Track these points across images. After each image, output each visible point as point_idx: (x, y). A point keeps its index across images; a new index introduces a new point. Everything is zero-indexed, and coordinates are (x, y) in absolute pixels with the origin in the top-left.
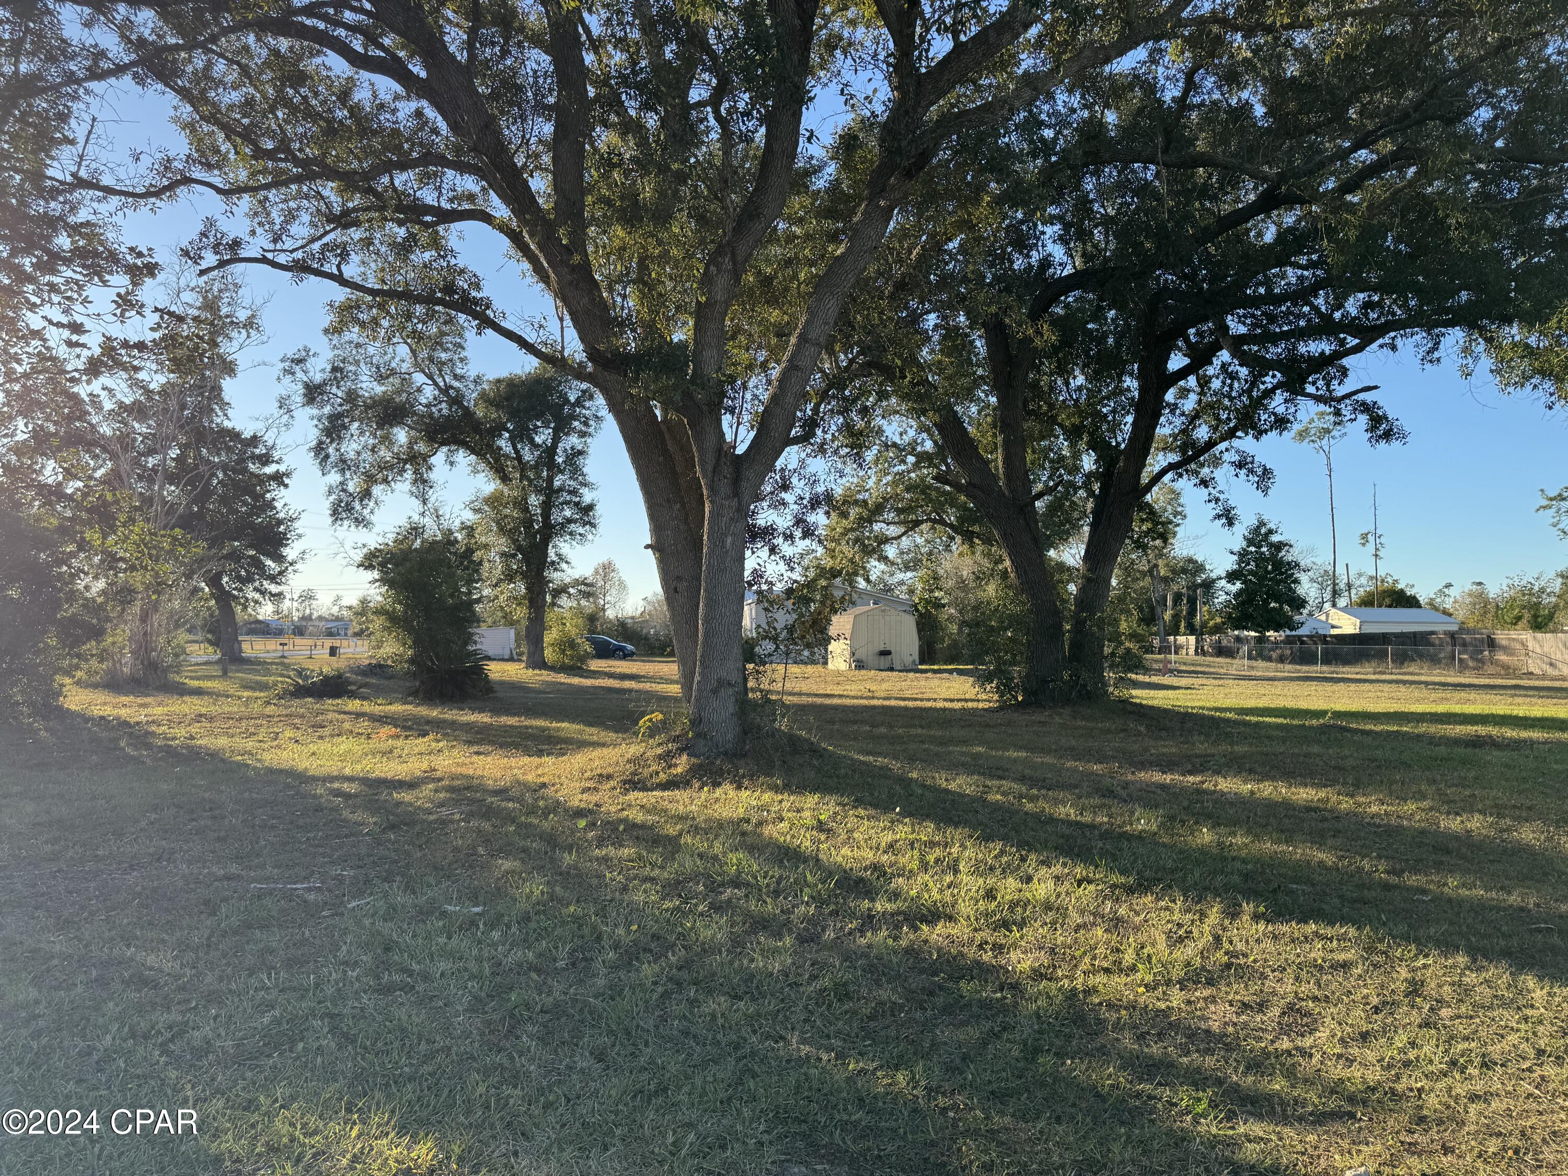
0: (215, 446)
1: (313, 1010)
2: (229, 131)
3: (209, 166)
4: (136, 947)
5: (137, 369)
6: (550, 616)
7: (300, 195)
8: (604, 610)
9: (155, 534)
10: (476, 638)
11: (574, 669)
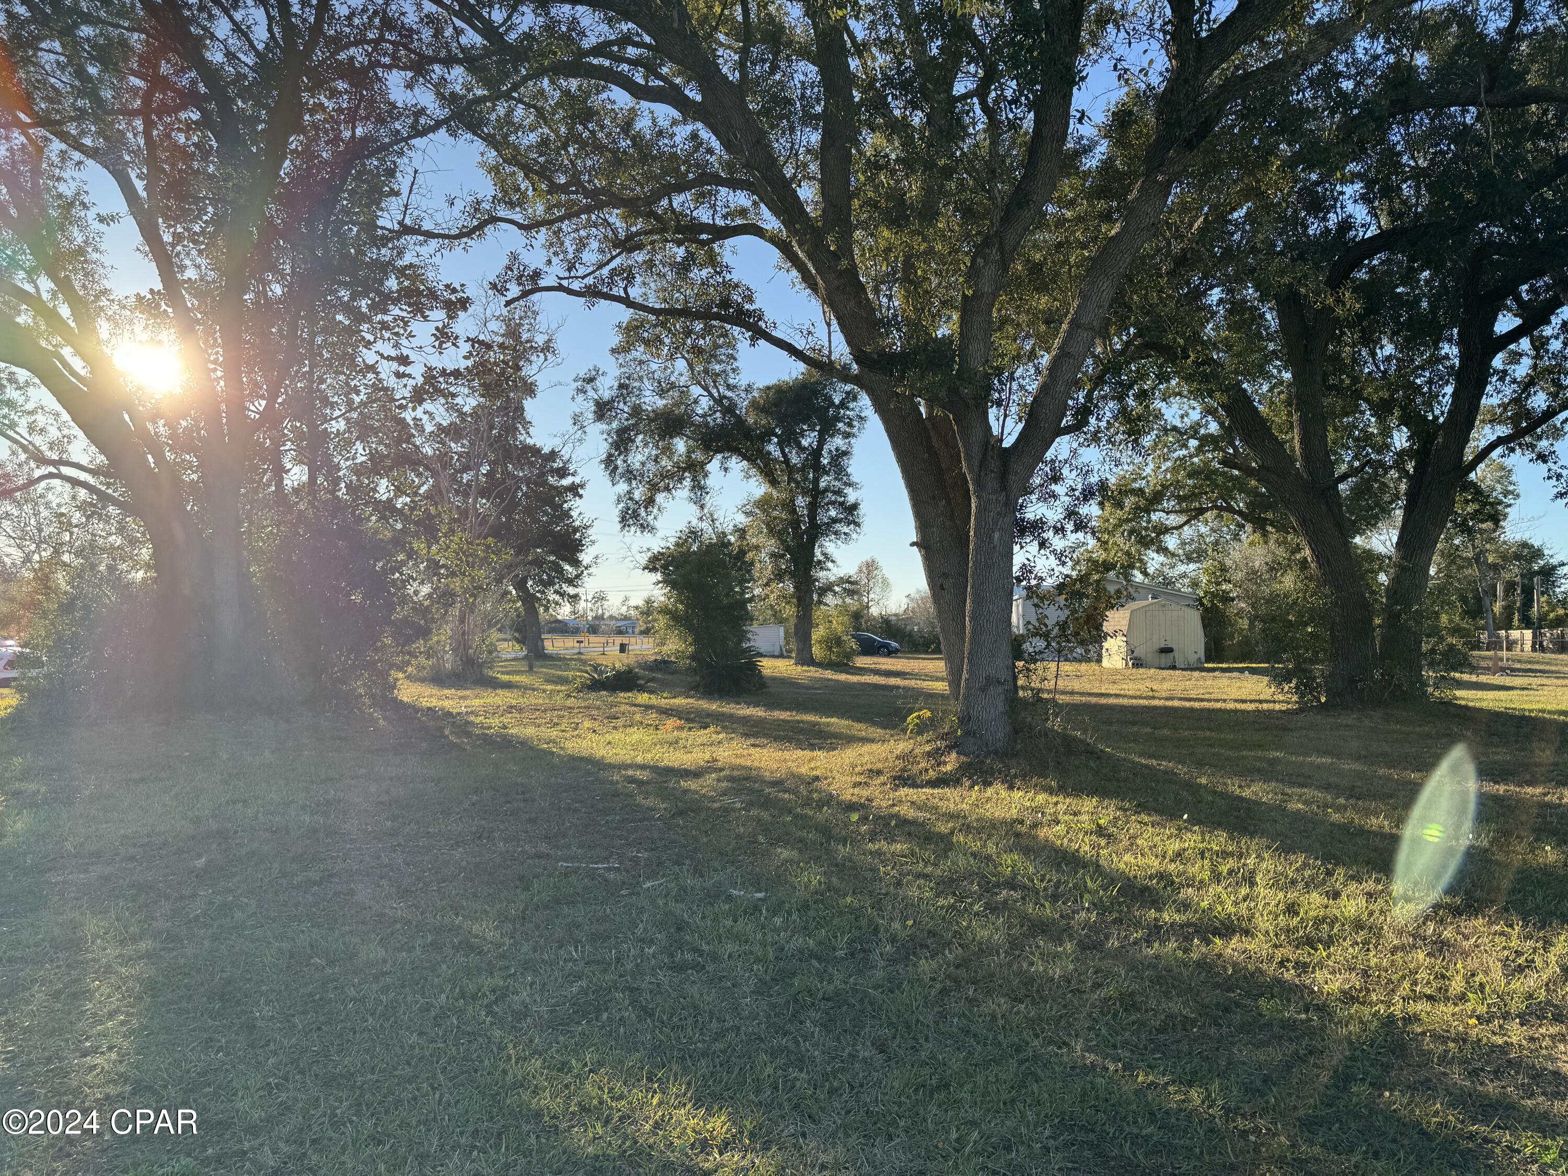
0: (519, 461)
1: (615, 982)
2: (528, 170)
3: (511, 205)
4: (463, 916)
5: (454, 396)
6: (818, 614)
7: (590, 224)
8: (868, 607)
9: (471, 543)
10: (750, 635)
11: (842, 665)
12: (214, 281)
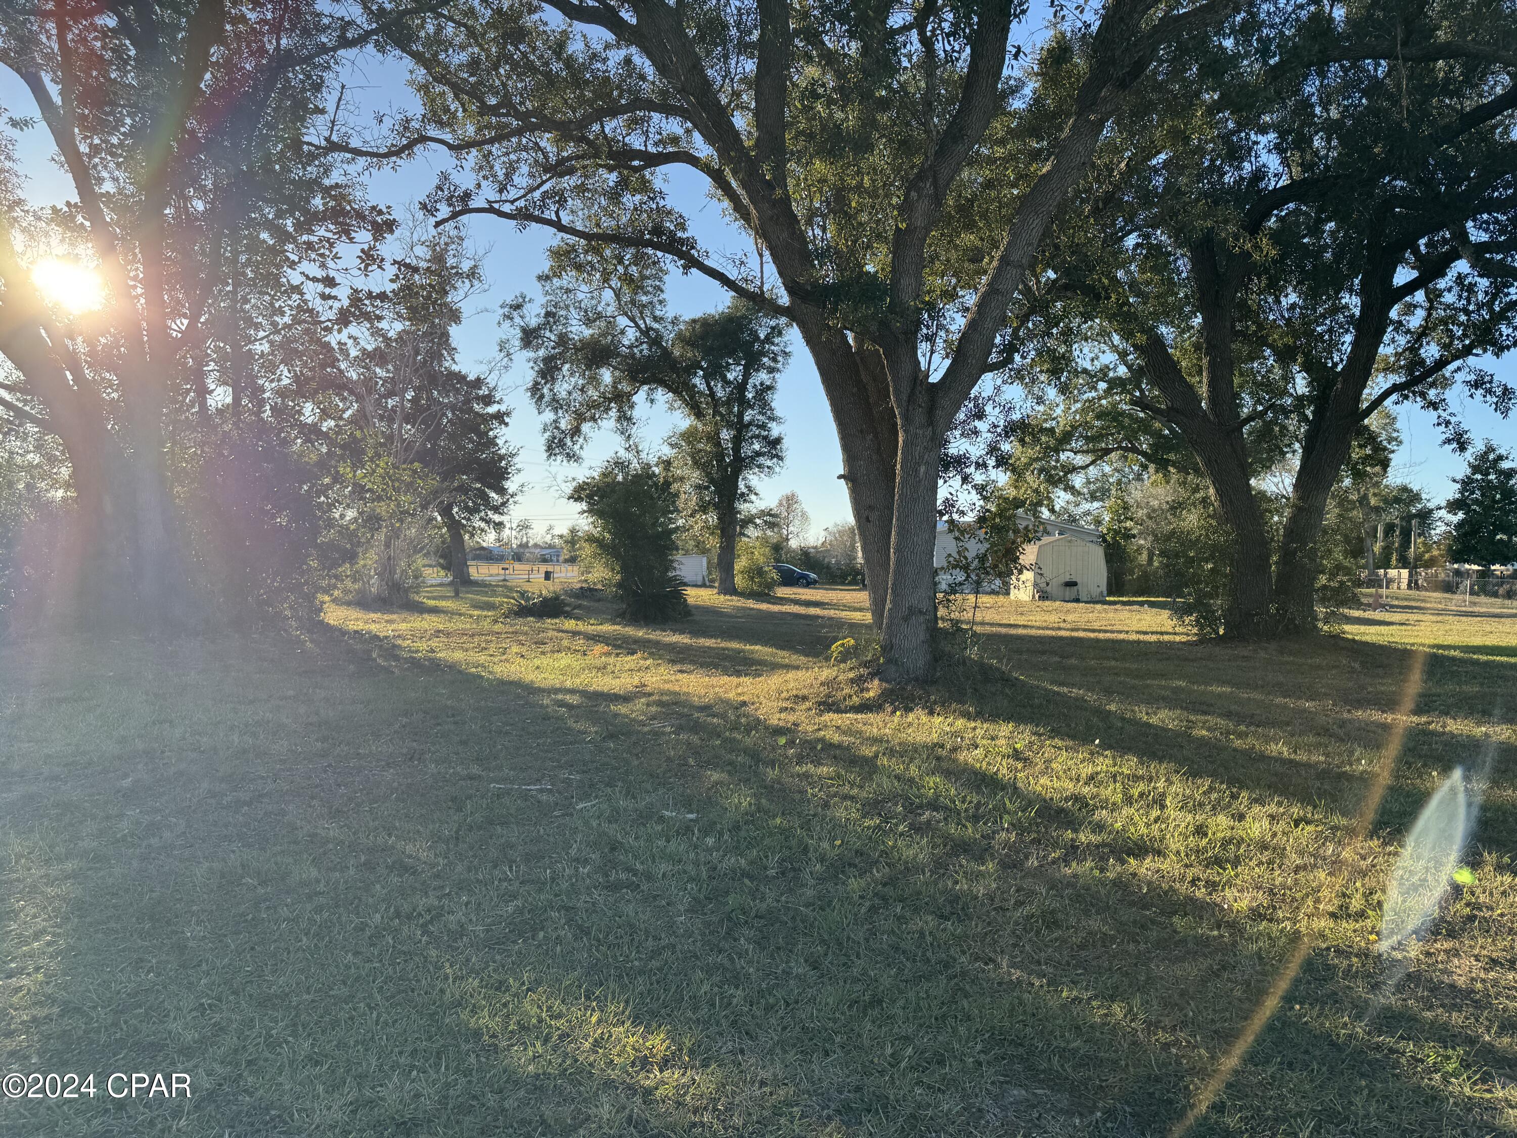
0: (444, 388)
1: (551, 902)
2: (458, 90)
3: (441, 124)
4: (396, 836)
5: (380, 318)
6: (740, 545)
7: (521, 148)
8: (788, 540)
9: (398, 468)
10: (675, 565)
11: (762, 595)
12: (133, 196)
